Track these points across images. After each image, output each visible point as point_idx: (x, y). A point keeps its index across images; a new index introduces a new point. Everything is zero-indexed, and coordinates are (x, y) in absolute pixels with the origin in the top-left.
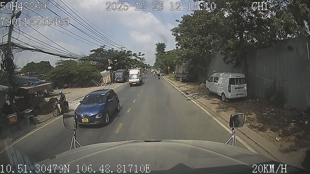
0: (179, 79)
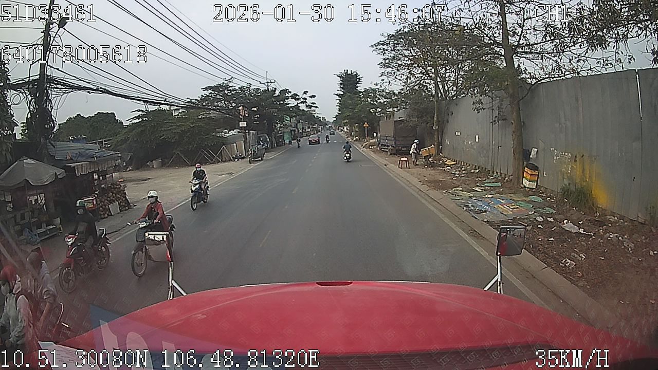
0: (387, 149)
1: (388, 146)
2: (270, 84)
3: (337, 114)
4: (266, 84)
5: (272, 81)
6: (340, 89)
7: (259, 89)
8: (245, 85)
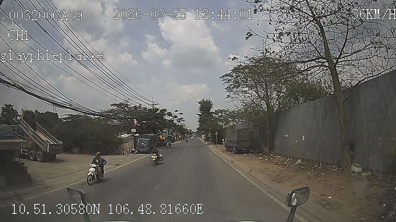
0: (232, 150)
1: (233, 148)
2: (154, 105)
3: (198, 127)
4: (152, 105)
5: (156, 104)
6: (199, 111)
7: (146, 108)
8: (138, 105)
